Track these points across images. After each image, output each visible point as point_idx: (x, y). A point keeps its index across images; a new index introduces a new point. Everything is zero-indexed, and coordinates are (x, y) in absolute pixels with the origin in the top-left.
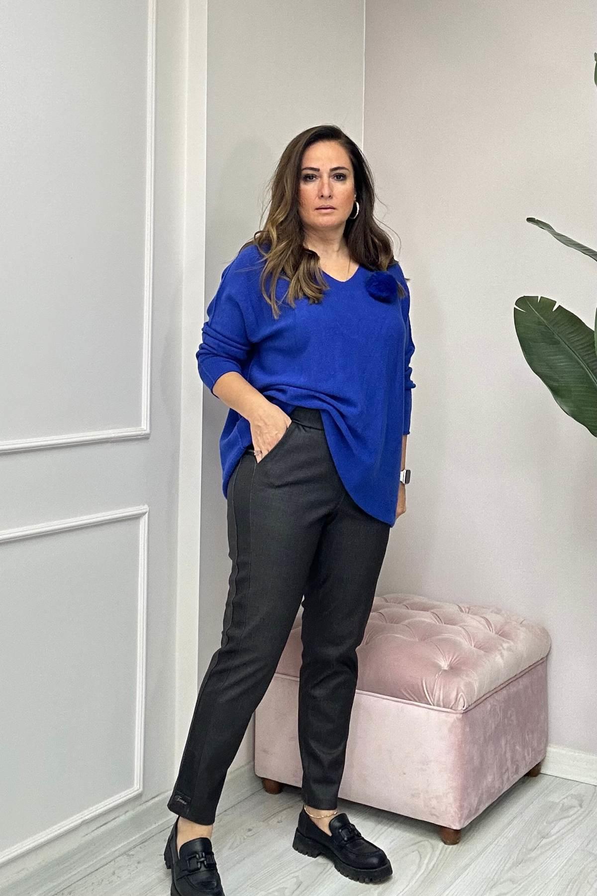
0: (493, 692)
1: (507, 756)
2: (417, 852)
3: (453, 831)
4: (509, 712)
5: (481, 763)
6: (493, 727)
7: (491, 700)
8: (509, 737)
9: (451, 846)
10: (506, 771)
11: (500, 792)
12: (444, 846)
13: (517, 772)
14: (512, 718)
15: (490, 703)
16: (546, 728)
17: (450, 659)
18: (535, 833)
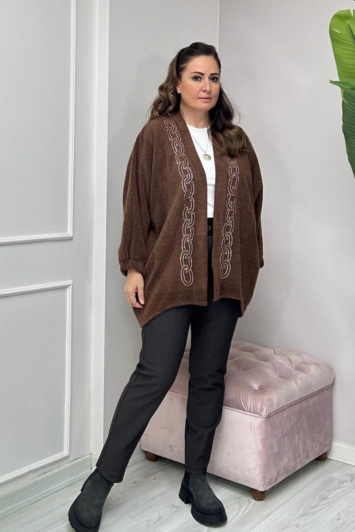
0: (289, 405)
1: (299, 447)
2: (238, 503)
3: (260, 492)
4: (301, 419)
5: (279, 450)
7: (288, 410)
9: (258, 501)
10: (298, 457)
11: (294, 469)
12: (254, 502)
14: (303, 422)
15: (287, 412)
16: (331, 431)
17: (260, 383)
18: (318, 497)
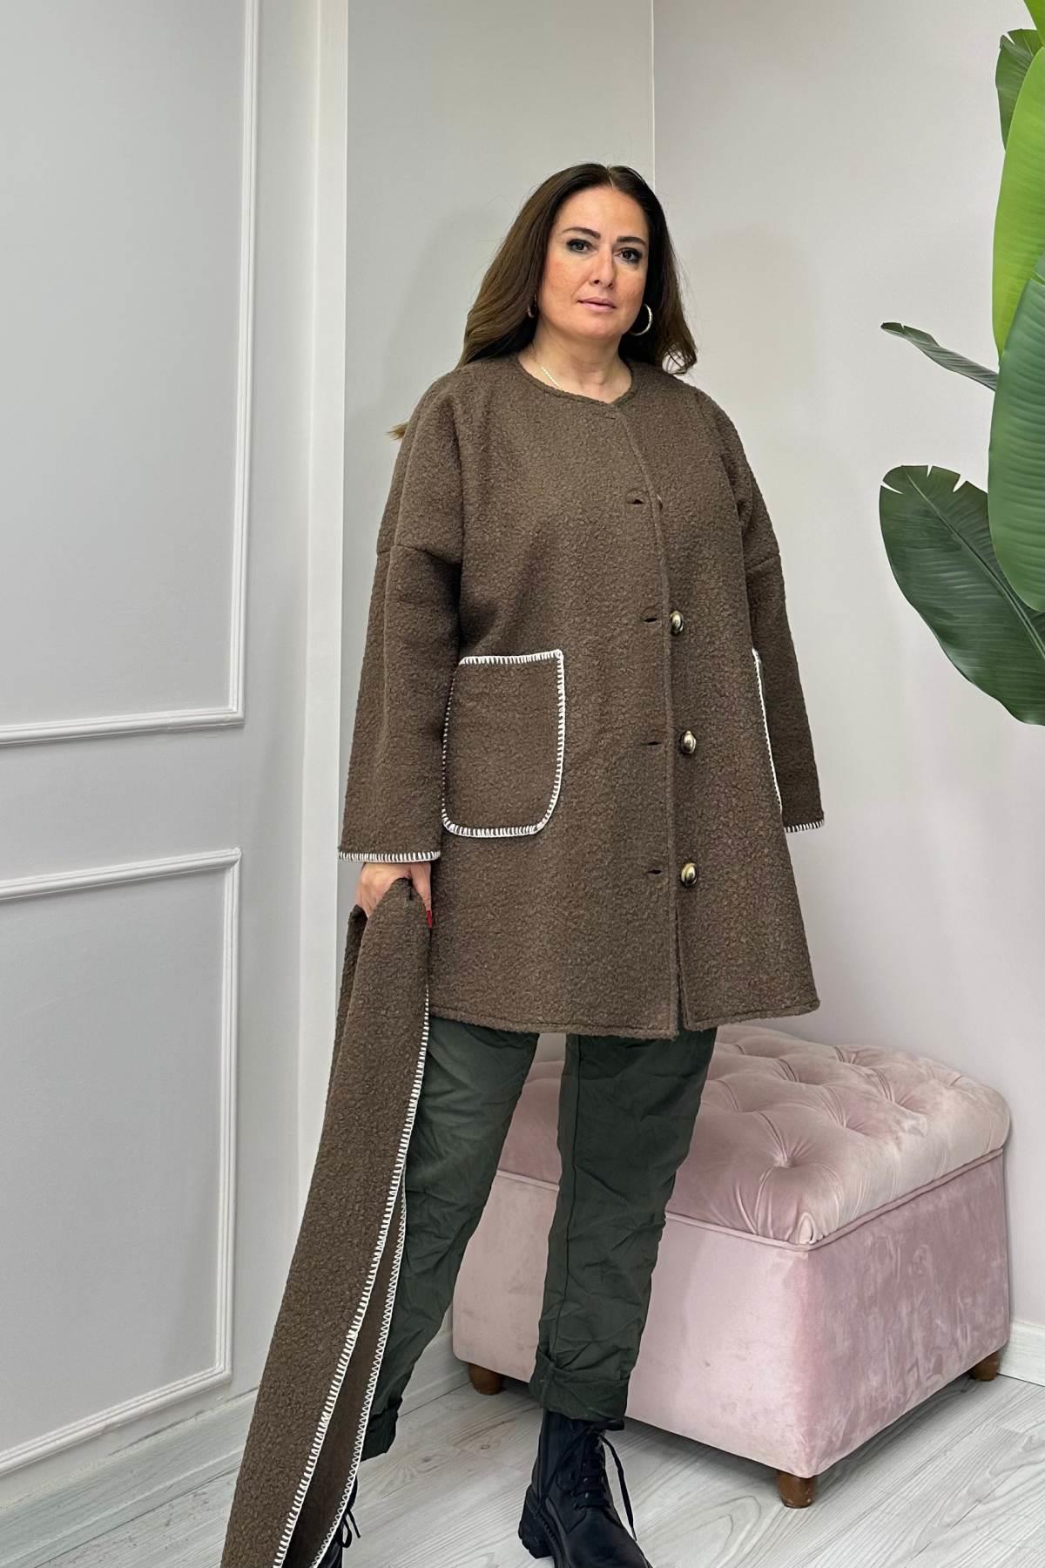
0: (878, 1212)
1: (914, 1338)
2: (728, 1517)
3: (798, 1480)
4: (917, 1253)
5: (854, 1349)
6: (879, 1280)
7: (875, 1228)
8: (918, 1302)
9: (796, 1510)
10: (911, 1369)
11: (900, 1408)
12: (783, 1508)
13: (938, 1369)
14: (924, 1262)
15: (873, 1233)
16: (1006, 1286)
17: (792, 1148)
18: (965, 1491)
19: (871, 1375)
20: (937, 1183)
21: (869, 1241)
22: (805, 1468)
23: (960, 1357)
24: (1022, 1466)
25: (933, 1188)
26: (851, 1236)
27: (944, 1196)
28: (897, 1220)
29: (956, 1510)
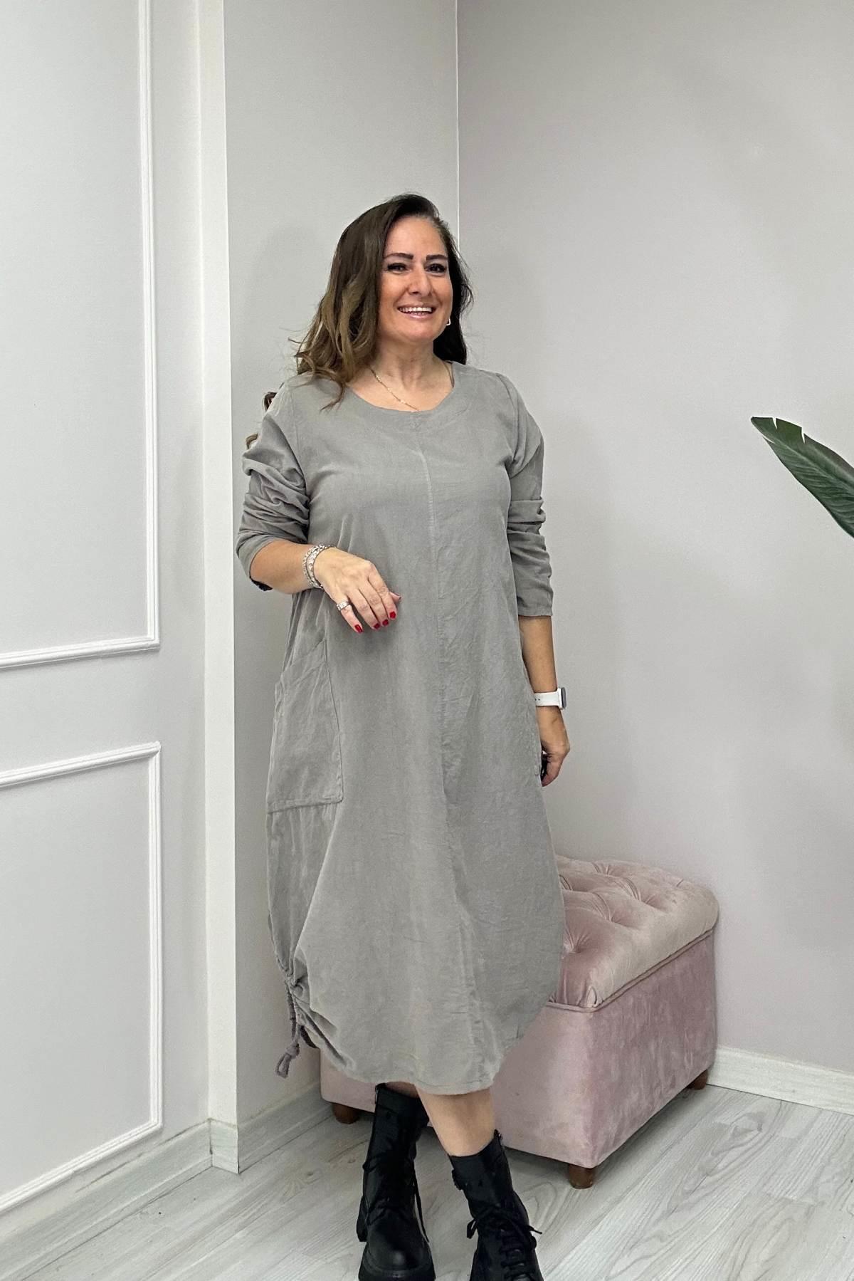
0: (636, 981)
1: (658, 1066)
2: (534, 1199)
3: (583, 1169)
4: (660, 1007)
5: (621, 1078)
6: (637, 1028)
7: (635, 991)
9: (581, 1190)
10: (657, 1085)
11: (648, 1114)
12: (572, 1190)
13: (673, 1086)
14: (664, 1012)
15: (632, 996)
16: (714, 1025)
17: (578, 939)
18: (696, 1169)
19: (632, 1092)
20: (673, 957)
21: (631, 1001)
22: (589, 1160)
23: (686, 1076)
24: (733, 1147)
25: (670, 961)
26: (620, 1000)
27: (677, 966)
28: (648, 986)
29: (692, 1182)
